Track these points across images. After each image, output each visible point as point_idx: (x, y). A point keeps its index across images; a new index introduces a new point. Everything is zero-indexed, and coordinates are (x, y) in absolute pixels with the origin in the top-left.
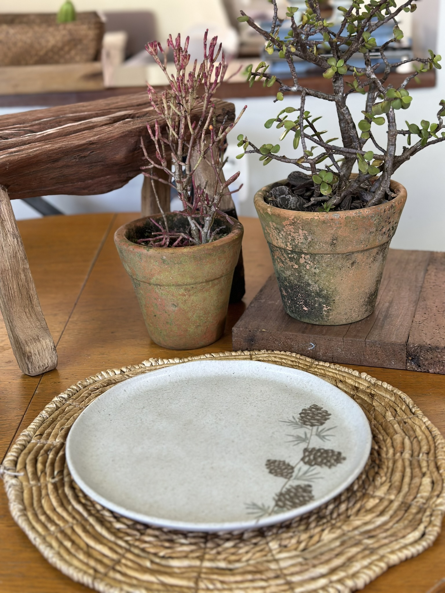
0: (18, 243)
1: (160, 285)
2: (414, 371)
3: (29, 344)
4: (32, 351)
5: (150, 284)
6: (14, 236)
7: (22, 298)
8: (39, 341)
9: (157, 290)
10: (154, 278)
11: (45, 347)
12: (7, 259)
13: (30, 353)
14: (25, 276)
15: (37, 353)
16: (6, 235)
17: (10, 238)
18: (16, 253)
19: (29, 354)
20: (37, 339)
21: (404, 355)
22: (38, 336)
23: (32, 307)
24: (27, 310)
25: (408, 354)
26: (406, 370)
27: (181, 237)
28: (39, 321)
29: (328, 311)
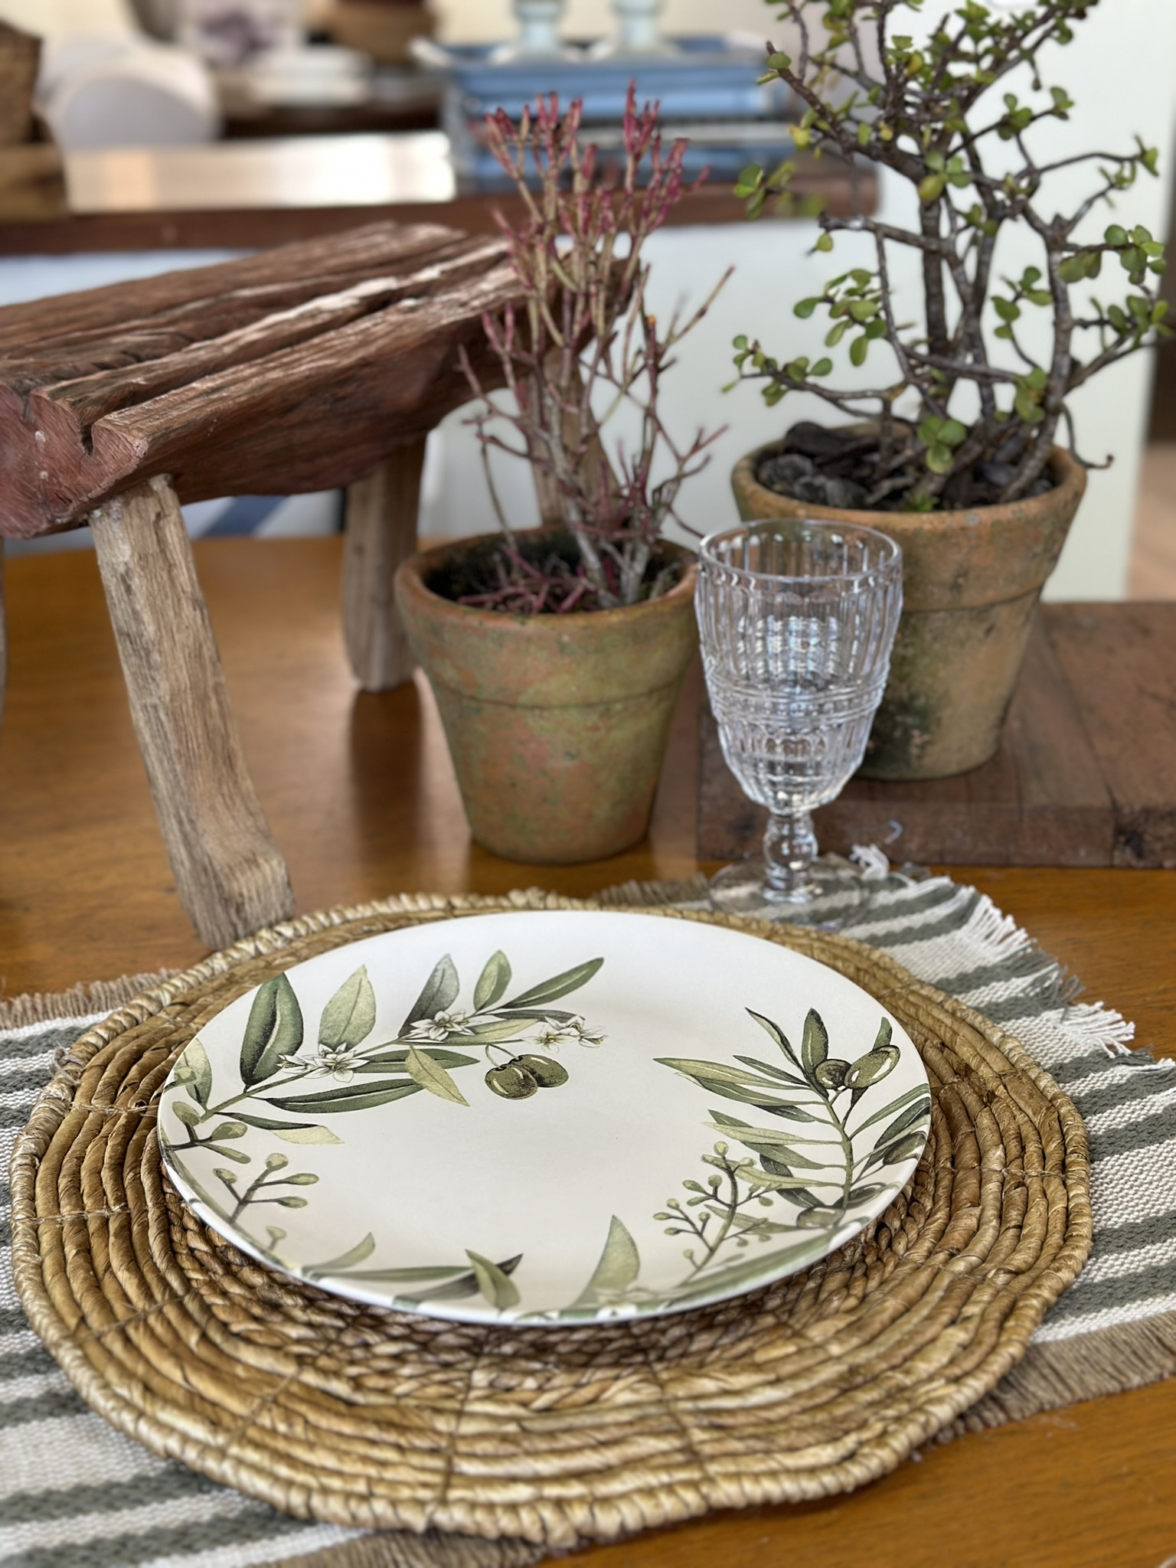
0: (203, 620)
1: (541, 708)
2: (1130, 867)
3: (238, 874)
4: (245, 892)
5: (513, 706)
6: (196, 603)
7: (215, 762)
8: (258, 866)
9: (532, 721)
10: (531, 691)
11: (270, 880)
12: (182, 662)
13: (241, 895)
14: (220, 703)
15: (255, 896)
16: (179, 600)
17: (187, 609)
18: (201, 646)
19: (239, 900)
20: (252, 861)
21: (1108, 831)
22: (254, 854)
23: (235, 782)
24: (225, 789)
25: (1119, 831)
26: (1112, 867)
27: (579, 590)
28: (251, 814)
29: (923, 746)
